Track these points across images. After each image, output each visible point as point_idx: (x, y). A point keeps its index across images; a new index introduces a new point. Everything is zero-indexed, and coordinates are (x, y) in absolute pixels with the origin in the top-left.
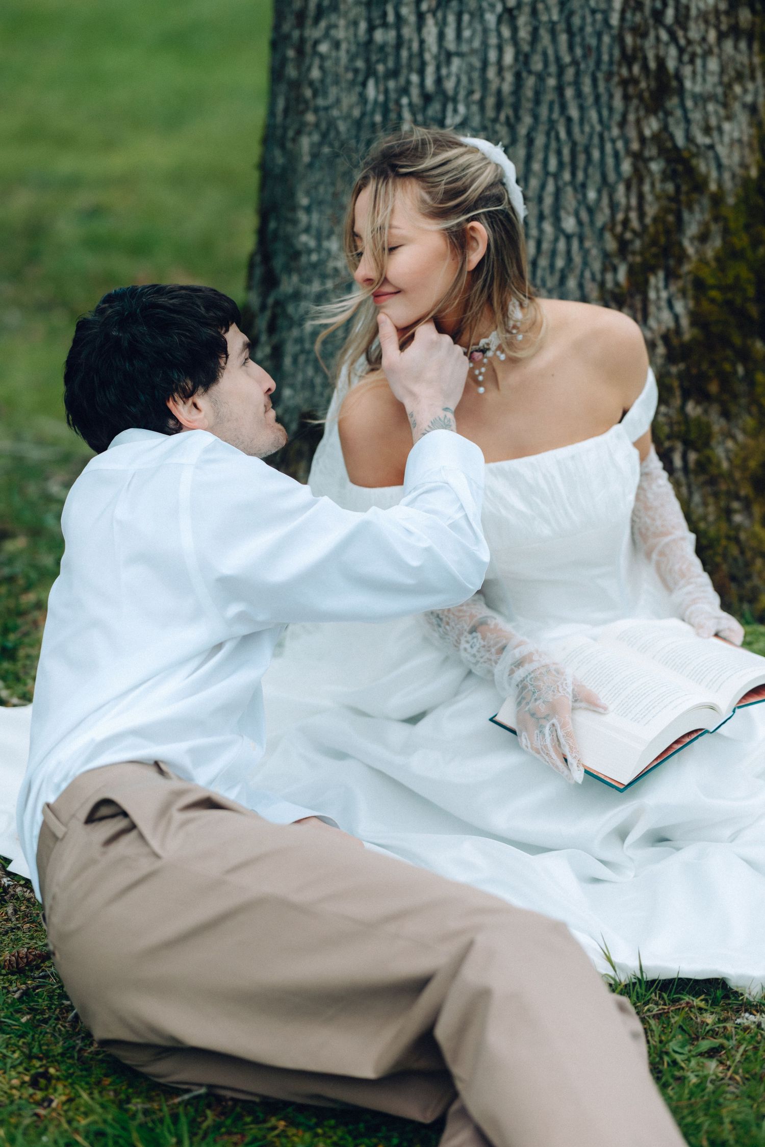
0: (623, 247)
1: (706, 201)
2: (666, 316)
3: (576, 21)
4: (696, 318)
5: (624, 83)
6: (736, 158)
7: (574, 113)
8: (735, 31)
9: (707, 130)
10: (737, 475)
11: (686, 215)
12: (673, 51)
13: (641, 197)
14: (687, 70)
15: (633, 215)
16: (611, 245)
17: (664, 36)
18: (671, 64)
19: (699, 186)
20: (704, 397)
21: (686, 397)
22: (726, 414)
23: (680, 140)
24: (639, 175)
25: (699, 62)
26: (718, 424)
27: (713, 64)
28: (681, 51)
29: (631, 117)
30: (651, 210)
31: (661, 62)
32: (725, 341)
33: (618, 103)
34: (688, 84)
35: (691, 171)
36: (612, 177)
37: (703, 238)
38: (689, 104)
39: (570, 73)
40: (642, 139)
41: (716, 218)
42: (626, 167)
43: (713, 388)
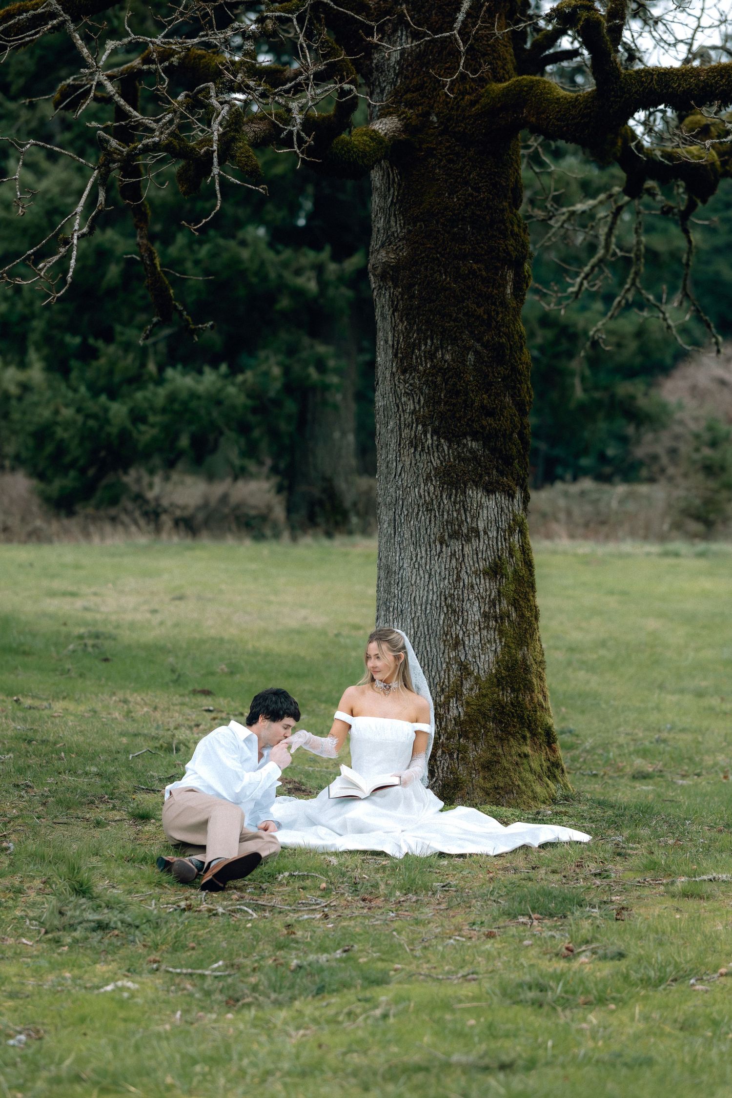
0: (442, 690)
1: (472, 678)
2: (455, 711)
3: (430, 622)
4: (466, 714)
5: (445, 641)
6: (486, 666)
7: (429, 649)
8: (488, 627)
9: (474, 657)
10: (476, 763)
11: (464, 682)
12: (461, 633)
13: (449, 675)
14: (466, 639)
15: (446, 681)
16: (439, 689)
17: (458, 628)
18: (460, 637)
19: (470, 674)
20: (467, 738)
21: (460, 736)
22: (475, 744)
23: (463, 658)
24: (448, 669)
25: (471, 636)
26: (471, 746)
27: (477, 637)
28: (464, 633)
29: (446, 651)
30: (452, 680)
31: (457, 636)
32: (477, 722)
33: (442, 646)
34: (467, 643)
35: (466, 668)
36: (440, 669)
37: (471, 689)
38: (467, 649)
39: (428, 637)
40: (450, 658)
41: (476, 684)
42: (444, 666)
43: (471, 735)
